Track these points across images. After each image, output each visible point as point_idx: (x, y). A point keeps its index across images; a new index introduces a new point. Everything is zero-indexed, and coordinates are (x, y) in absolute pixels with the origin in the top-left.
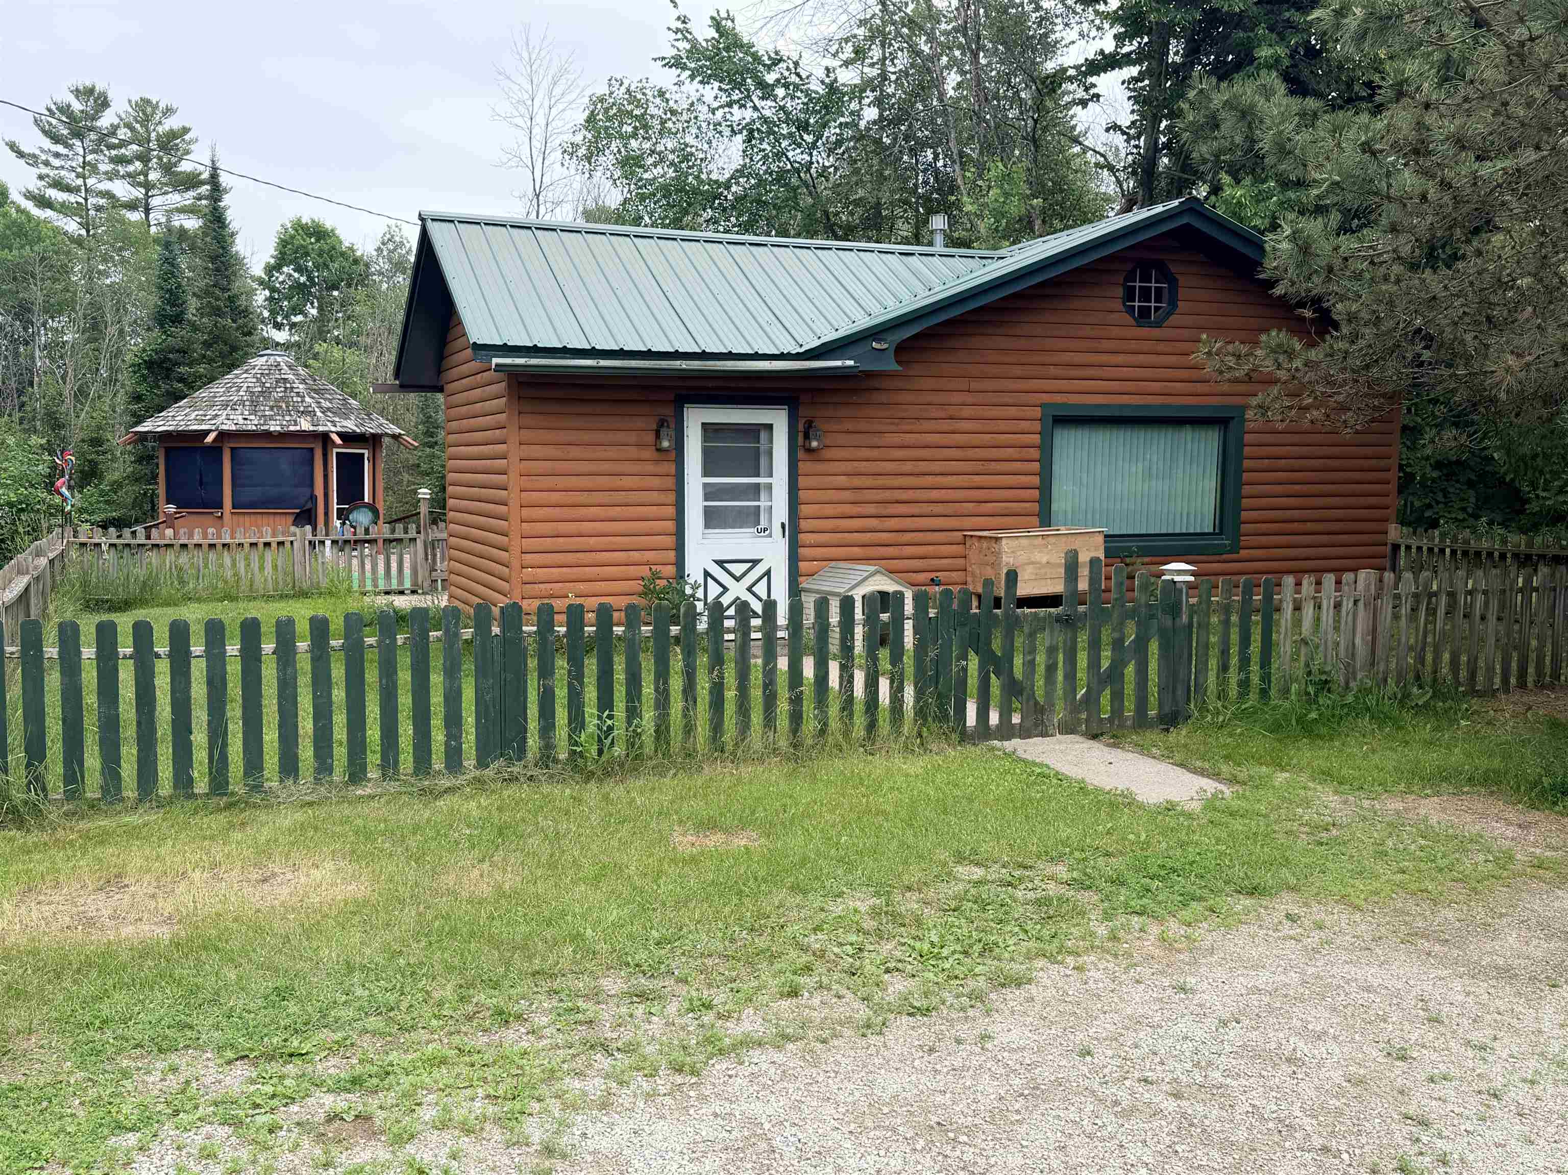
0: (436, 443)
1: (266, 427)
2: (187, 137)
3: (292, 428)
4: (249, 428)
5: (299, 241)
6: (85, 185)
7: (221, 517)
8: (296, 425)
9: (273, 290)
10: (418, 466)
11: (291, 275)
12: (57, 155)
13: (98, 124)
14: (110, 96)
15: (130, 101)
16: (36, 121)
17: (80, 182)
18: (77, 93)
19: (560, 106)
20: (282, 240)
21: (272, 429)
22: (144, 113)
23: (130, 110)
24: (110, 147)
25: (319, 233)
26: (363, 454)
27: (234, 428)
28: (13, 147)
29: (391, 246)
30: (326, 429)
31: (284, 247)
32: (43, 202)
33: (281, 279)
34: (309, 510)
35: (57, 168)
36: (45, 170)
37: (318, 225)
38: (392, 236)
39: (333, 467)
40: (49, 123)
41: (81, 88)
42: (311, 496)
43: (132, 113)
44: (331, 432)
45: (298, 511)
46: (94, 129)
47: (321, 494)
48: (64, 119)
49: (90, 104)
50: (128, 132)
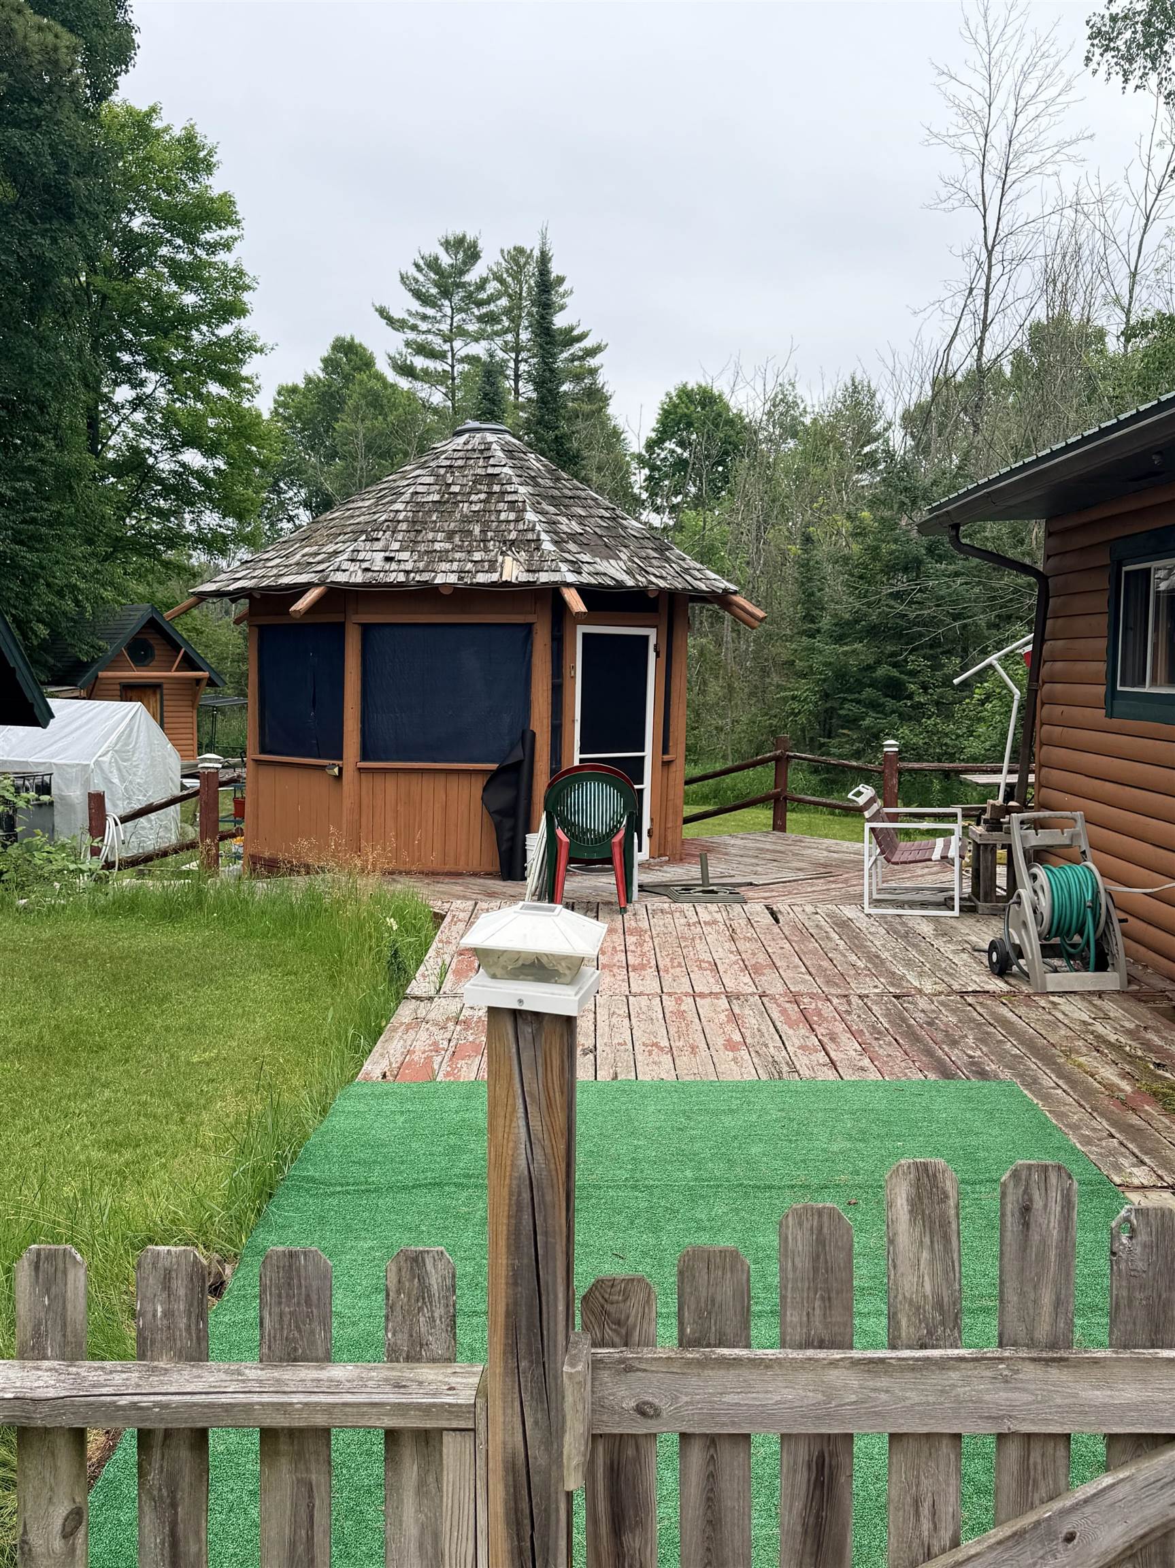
0: (818, 631)
1: (425, 577)
2: (561, 290)
3: (481, 578)
4: (391, 578)
5: (683, 409)
6: (452, 350)
7: (339, 777)
8: (492, 569)
9: (653, 468)
10: (792, 663)
11: (674, 451)
12: (425, 318)
13: (467, 278)
14: (481, 245)
15: (502, 251)
16: (402, 278)
17: (447, 347)
18: (447, 245)
19: (1031, 111)
20: (663, 409)
21: (439, 580)
22: (517, 264)
23: (502, 261)
24: (480, 304)
25: (707, 399)
26: (645, 639)
27: (359, 578)
28: (383, 313)
29: (781, 408)
30: (555, 577)
31: (666, 418)
32: (407, 371)
33: (662, 456)
34: (517, 766)
35: (424, 332)
36: (411, 335)
37: (705, 391)
38: (785, 396)
39: (574, 668)
40: (417, 281)
41: (451, 238)
42: (523, 733)
43: (504, 264)
44: (569, 585)
45: (494, 766)
46: (463, 285)
47: (545, 729)
48: (432, 275)
49: (460, 256)
50: (498, 286)
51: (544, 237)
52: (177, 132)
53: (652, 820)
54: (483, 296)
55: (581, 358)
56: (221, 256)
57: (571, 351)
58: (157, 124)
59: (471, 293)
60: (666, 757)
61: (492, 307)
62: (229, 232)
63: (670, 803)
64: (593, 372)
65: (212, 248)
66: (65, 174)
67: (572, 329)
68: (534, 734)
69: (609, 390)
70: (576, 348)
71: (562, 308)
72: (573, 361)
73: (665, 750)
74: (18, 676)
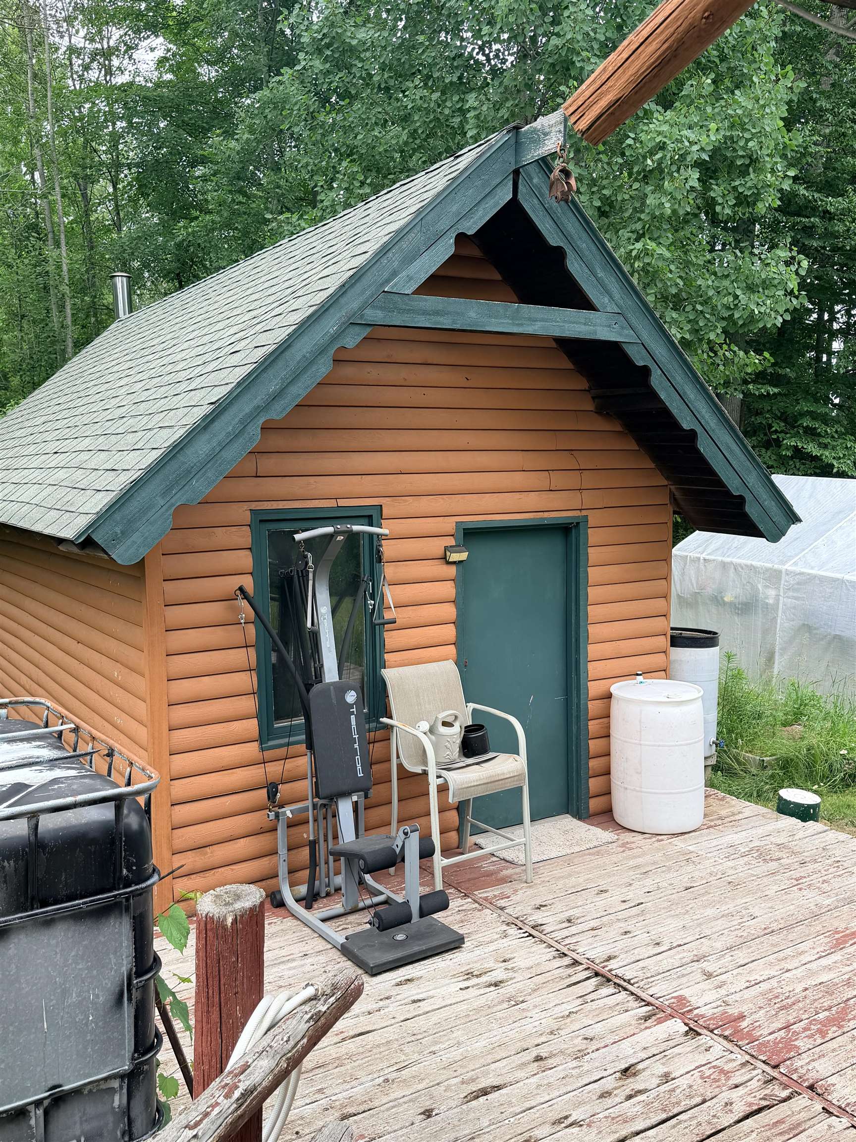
74: (704, 446)
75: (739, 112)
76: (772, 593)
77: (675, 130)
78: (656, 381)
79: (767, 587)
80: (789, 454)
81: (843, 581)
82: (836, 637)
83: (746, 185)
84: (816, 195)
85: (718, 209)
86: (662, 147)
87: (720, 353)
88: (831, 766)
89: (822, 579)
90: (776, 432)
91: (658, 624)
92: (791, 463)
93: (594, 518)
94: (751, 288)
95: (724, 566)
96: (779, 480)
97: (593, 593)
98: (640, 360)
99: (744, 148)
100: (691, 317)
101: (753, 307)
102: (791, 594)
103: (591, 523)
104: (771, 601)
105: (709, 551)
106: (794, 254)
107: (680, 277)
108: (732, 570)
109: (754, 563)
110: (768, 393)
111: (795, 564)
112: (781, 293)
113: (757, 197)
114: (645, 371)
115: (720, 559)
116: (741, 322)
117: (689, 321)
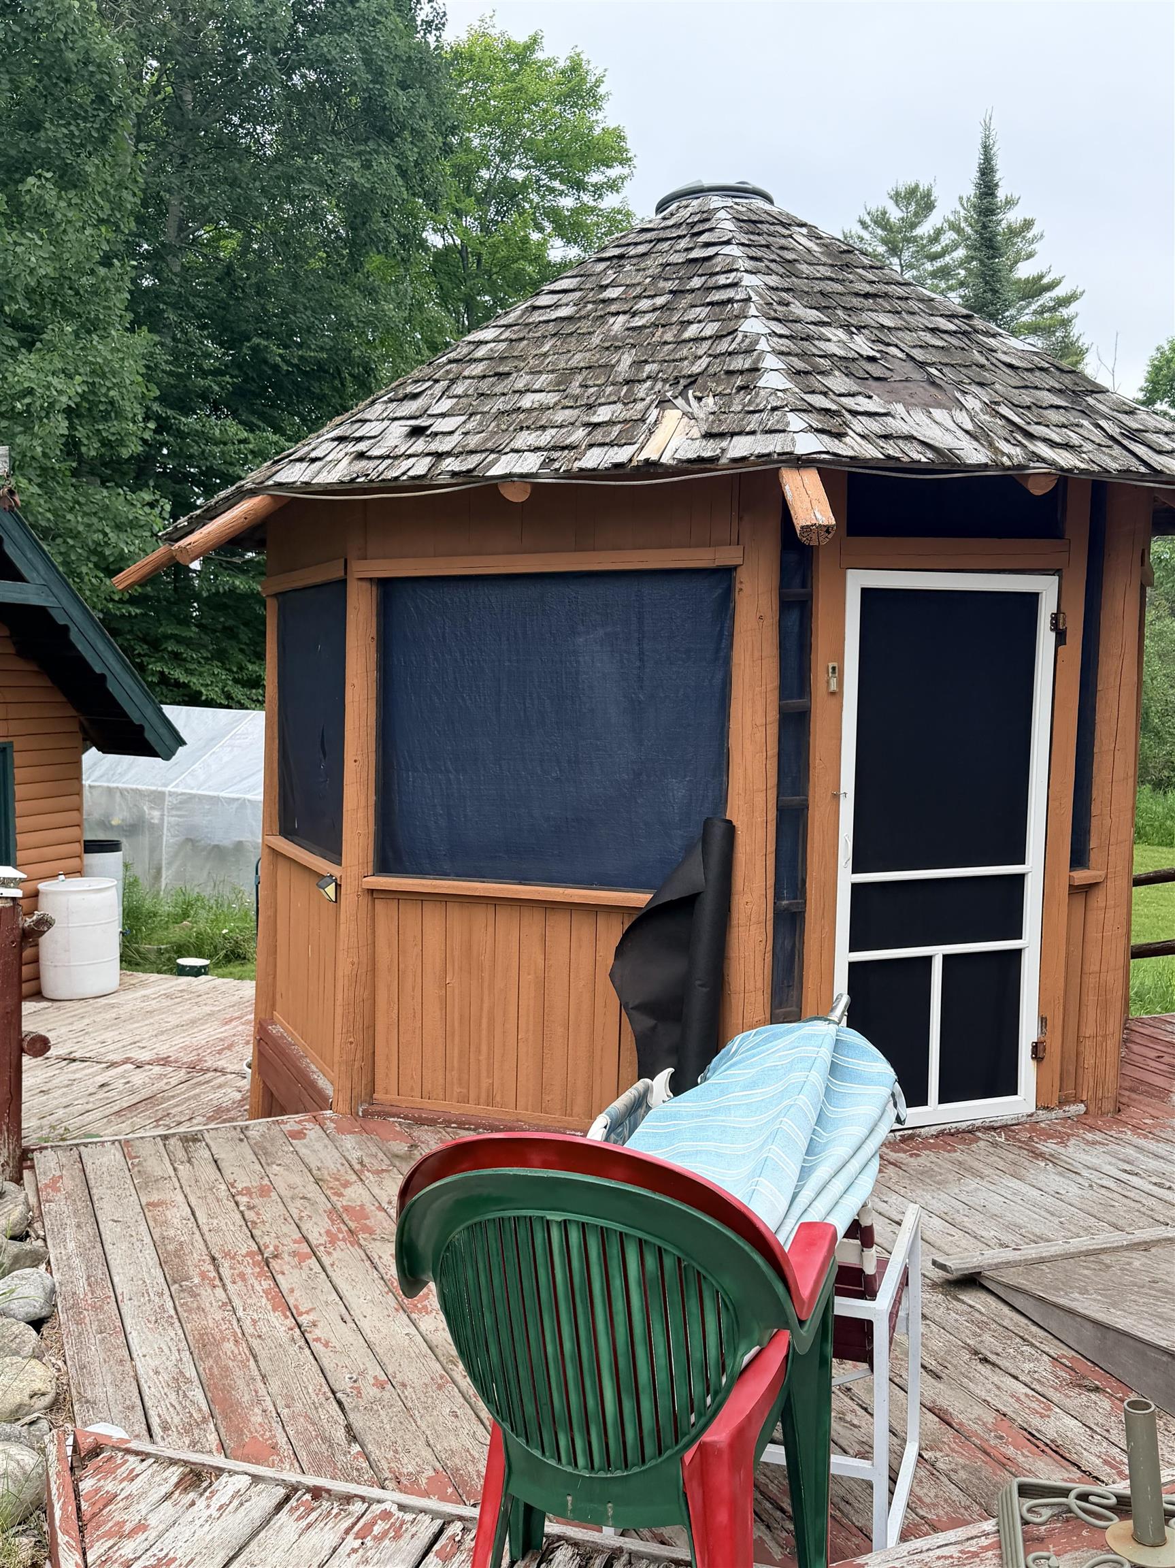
1: (471, 463)
2: (1030, 235)
3: (593, 458)
4: (400, 470)
13: (919, 231)
14: (936, 194)
15: (961, 198)
18: (896, 197)
20: (1154, 366)
21: (500, 468)
23: (960, 208)
24: (933, 258)
26: (1028, 601)
30: (769, 446)
34: (687, 904)
39: (838, 671)
40: (861, 239)
41: (902, 190)
42: (707, 824)
43: (963, 212)
44: (801, 462)
45: (640, 899)
46: (914, 240)
47: (759, 819)
48: (879, 232)
49: (912, 208)
50: (954, 236)
51: (987, 128)
52: (562, 64)
53: (1043, 1021)
54: (937, 248)
55: (1053, 309)
56: (610, 201)
57: (1039, 303)
58: (540, 55)
59: (924, 246)
60: (1081, 876)
61: (947, 259)
62: (615, 172)
63: (1091, 981)
64: (1065, 323)
65: (598, 190)
66: (382, 83)
67: (1041, 277)
68: (730, 829)
69: (1084, 342)
70: (1046, 298)
71: (1030, 256)
72: (1042, 313)
73: (1079, 858)
74: (112, 686)
75: (99, 360)
76: (156, 814)
77: (42, 375)
78: (74, 636)
79: (151, 808)
80: (155, 680)
81: (218, 798)
82: (217, 846)
83: (110, 429)
84: (169, 412)
85: (84, 449)
86: (30, 392)
87: (86, 579)
88: (215, 947)
89: (201, 798)
90: (139, 655)
91: (72, 832)
92: (158, 689)
93: (18, 743)
94: (119, 527)
95: (110, 790)
96: (170, 711)
97: (19, 807)
98: (61, 620)
99: (106, 395)
100: (63, 550)
101: (122, 545)
102: (174, 813)
103: (15, 748)
104: (156, 821)
105: (93, 778)
106: (157, 497)
107: (49, 510)
108: (118, 794)
109: (139, 787)
110: (130, 613)
111: (177, 785)
112: (148, 534)
113: (121, 442)
114: (66, 628)
115: (105, 784)
116: (111, 559)
117: (61, 553)
